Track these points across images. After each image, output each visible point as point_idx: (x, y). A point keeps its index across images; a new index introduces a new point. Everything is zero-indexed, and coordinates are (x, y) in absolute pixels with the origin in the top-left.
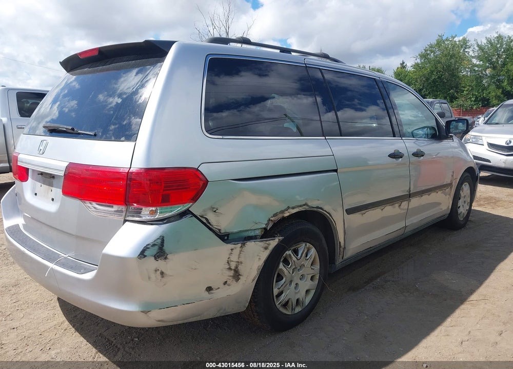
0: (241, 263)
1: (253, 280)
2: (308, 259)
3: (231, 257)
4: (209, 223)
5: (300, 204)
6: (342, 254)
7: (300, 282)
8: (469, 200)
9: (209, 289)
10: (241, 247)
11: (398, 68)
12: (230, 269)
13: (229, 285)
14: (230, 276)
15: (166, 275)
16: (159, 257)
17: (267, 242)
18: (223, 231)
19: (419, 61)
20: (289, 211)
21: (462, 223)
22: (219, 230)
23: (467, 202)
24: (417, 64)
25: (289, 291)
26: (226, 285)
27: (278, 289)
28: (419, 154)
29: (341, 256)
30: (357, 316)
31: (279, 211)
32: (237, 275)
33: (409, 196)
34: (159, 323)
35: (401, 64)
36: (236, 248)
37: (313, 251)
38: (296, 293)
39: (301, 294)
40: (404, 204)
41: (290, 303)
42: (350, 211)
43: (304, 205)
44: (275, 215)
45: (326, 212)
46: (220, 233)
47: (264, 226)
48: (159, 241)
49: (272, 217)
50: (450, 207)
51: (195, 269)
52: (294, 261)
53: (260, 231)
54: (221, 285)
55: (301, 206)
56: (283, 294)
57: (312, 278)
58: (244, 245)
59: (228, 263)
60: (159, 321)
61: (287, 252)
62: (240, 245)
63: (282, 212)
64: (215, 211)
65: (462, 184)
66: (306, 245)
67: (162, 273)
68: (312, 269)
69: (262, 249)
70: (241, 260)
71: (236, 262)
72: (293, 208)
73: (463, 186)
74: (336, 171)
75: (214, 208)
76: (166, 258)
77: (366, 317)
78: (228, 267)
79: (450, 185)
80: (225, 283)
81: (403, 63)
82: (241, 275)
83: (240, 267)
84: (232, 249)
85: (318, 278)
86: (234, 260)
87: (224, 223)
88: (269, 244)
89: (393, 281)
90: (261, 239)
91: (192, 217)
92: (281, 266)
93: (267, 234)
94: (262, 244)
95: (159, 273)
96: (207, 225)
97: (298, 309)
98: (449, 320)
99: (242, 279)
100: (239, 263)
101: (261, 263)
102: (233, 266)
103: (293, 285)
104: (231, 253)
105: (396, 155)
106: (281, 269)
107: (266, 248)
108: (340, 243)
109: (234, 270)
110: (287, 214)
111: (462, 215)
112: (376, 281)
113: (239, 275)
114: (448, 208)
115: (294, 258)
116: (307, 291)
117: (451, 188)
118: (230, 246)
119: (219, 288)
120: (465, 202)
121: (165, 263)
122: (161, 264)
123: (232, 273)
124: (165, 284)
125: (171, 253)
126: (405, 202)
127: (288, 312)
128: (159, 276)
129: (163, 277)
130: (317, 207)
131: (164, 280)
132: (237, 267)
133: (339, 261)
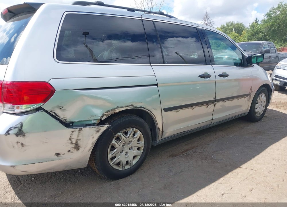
0: (80, 140)
1: (89, 150)
2: (134, 138)
3: (72, 136)
4: (57, 116)
5: (126, 105)
6: (161, 135)
7: (129, 151)
8: (265, 104)
9: (58, 154)
10: (79, 130)
11: (253, 23)
12: (72, 143)
13: (72, 152)
14: (72, 147)
15: (25, 145)
16: (19, 135)
17: (99, 128)
18: (68, 120)
19: (266, 18)
20: (118, 109)
21: (258, 118)
22: (65, 120)
23: (263, 106)
24: (264, 20)
25: (120, 156)
26: (70, 152)
27: (111, 155)
28: (224, 75)
29: (160, 136)
30: (167, 173)
31: (110, 109)
32: (77, 147)
33: (215, 101)
34: (23, 173)
35: (255, 20)
36: (75, 131)
37: (139, 133)
38: (126, 158)
39: (130, 158)
40: (211, 106)
41: (121, 164)
42: (166, 110)
43: (130, 106)
44: (108, 112)
45: (148, 110)
46: (66, 121)
47: (99, 118)
48: (19, 125)
49: (106, 113)
50: (249, 108)
51: (46, 142)
52: (124, 139)
53: (97, 121)
54: (66, 152)
55: (127, 106)
56: (116, 158)
57: (138, 149)
58: (81, 129)
59: (70, 139)
60: (23, 172)
61: (119, 134)
62: (78, 129)
63: (113, 110)
64: (61, 108)
65: (259, 94)
66: (133, 129)
67: (22, 144)
68: (138, 143)
69: (95, 132)
70: (79, 138)
71: (76, 139)
72: (122, 107)
73: (260, 95)
74: (157, 85)
75: (60, 106)
76: (24, 136)
77: (172, 174)
78: (70, 142)
79: (249, 95)
80: (69, 151)
81: (257, 19)
82: (80, 147)
83: (79, 142)
84: (72, 132)
85: (143, 149)
86: (74, 138)
87: (68, 115)
88: (100, 129)
89: (199, 152)
90: (97, 125)
91: (42, 111)
92: (114, 142)
93: (101, 123)
94: (95, 129)
95: (20, 144)
96: (55, 117)
97: (127, 167)
98: (222, 179)
99: (81, 149)
100: (78, 140)
101: (95, 140)
102: (74, 141)
103: (124, 153)
104: (72, 134)
105: (205, 76)
106: (113, 144)
107: (98, 132)
108: (159, 128)
109: (75, 144)
110: (117, 111)
111: (259, 113)
112: (189, 152)
113: (79, 147)
114: (247, 109)
115: (123, 137)
116: (134, 157)
117: (250, 97)
118: (71, 130)
119: (65, 154)
120: (261, 105)
121: (24, 138)
122: (20, 139)
123: (73, 145)
124: (25, 151)
125: (27, 133)
126: (212, 105)
127: (120, 168)
128: (21, 146)
129: (23, 146)
130: (141, 107)
131: (24, 148)
132: (77, 142)
133: (159, 139)
